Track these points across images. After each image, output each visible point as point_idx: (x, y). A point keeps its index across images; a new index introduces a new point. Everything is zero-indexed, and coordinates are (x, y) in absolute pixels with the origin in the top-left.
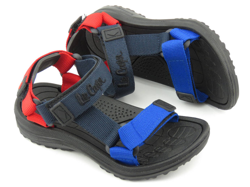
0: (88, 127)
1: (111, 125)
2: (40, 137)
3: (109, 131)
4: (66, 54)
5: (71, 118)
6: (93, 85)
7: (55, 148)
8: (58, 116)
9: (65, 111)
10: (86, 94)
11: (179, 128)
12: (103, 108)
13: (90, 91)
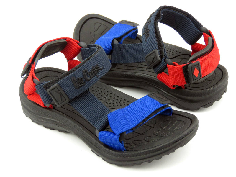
0: (81, 110)
1: (102, 110)
2: (39, 117)
3: (100, 115)
4: (73, 41)
5: (66, 100)
6: (89, 70)
7: (53, 129)
8: (54, 97)
9: (61, 93)
10: (82, 79)
11: (171, 121)
12: (102, 96)
13: (86, 76)
